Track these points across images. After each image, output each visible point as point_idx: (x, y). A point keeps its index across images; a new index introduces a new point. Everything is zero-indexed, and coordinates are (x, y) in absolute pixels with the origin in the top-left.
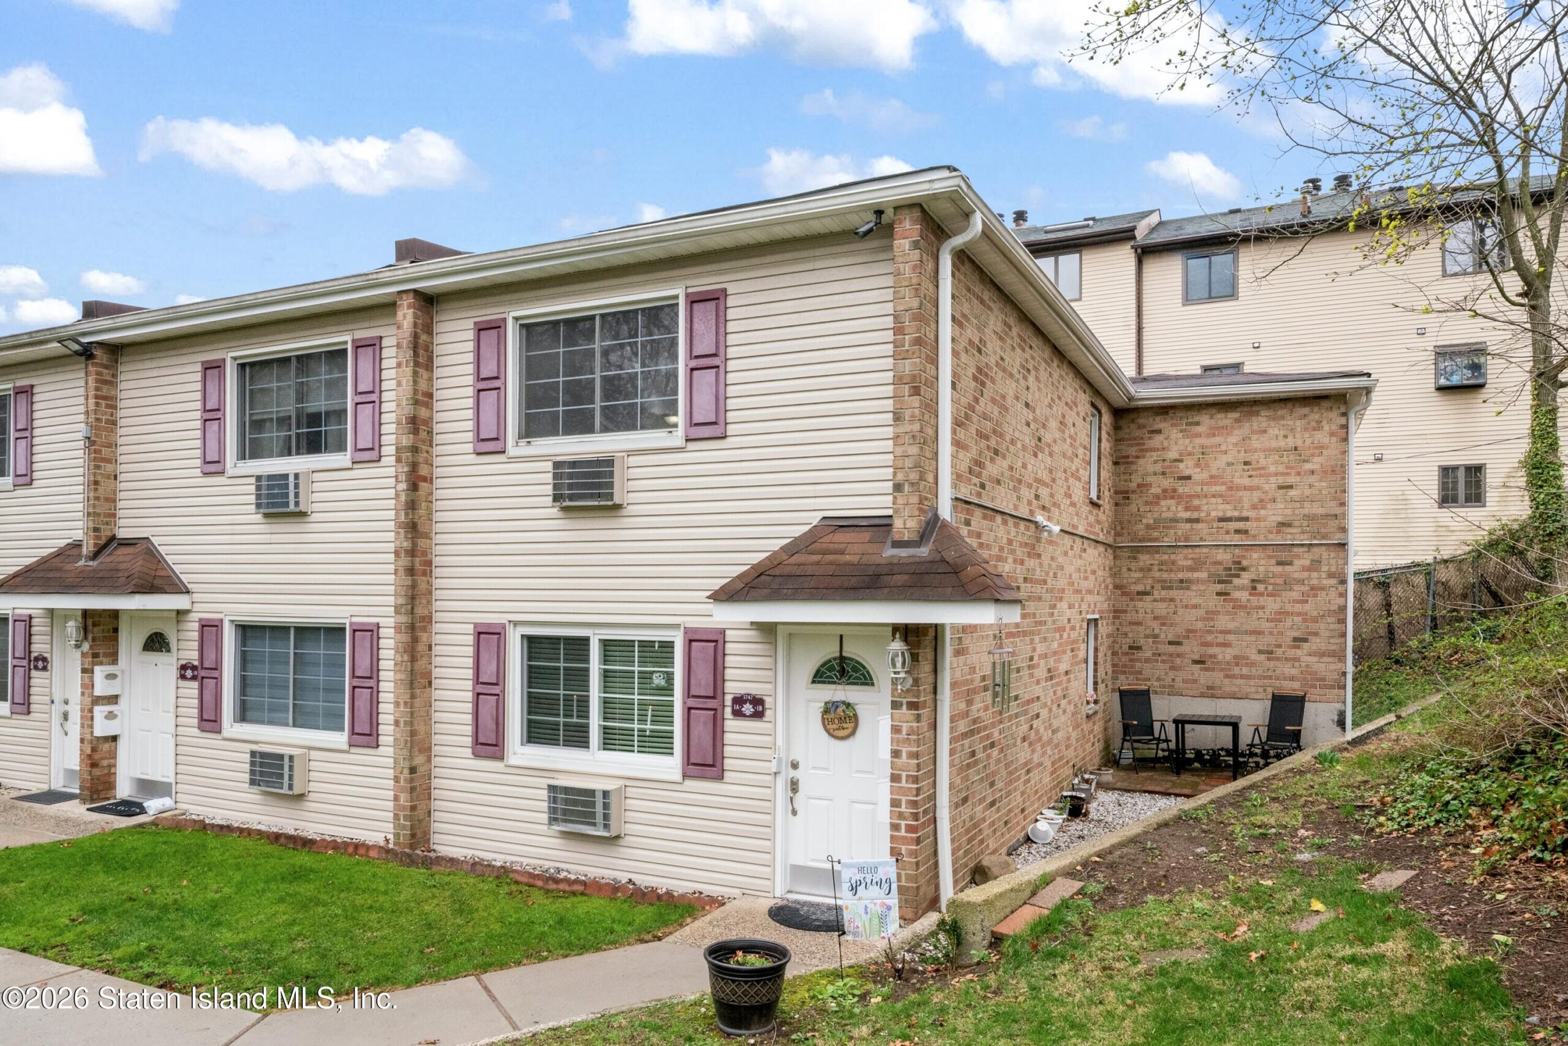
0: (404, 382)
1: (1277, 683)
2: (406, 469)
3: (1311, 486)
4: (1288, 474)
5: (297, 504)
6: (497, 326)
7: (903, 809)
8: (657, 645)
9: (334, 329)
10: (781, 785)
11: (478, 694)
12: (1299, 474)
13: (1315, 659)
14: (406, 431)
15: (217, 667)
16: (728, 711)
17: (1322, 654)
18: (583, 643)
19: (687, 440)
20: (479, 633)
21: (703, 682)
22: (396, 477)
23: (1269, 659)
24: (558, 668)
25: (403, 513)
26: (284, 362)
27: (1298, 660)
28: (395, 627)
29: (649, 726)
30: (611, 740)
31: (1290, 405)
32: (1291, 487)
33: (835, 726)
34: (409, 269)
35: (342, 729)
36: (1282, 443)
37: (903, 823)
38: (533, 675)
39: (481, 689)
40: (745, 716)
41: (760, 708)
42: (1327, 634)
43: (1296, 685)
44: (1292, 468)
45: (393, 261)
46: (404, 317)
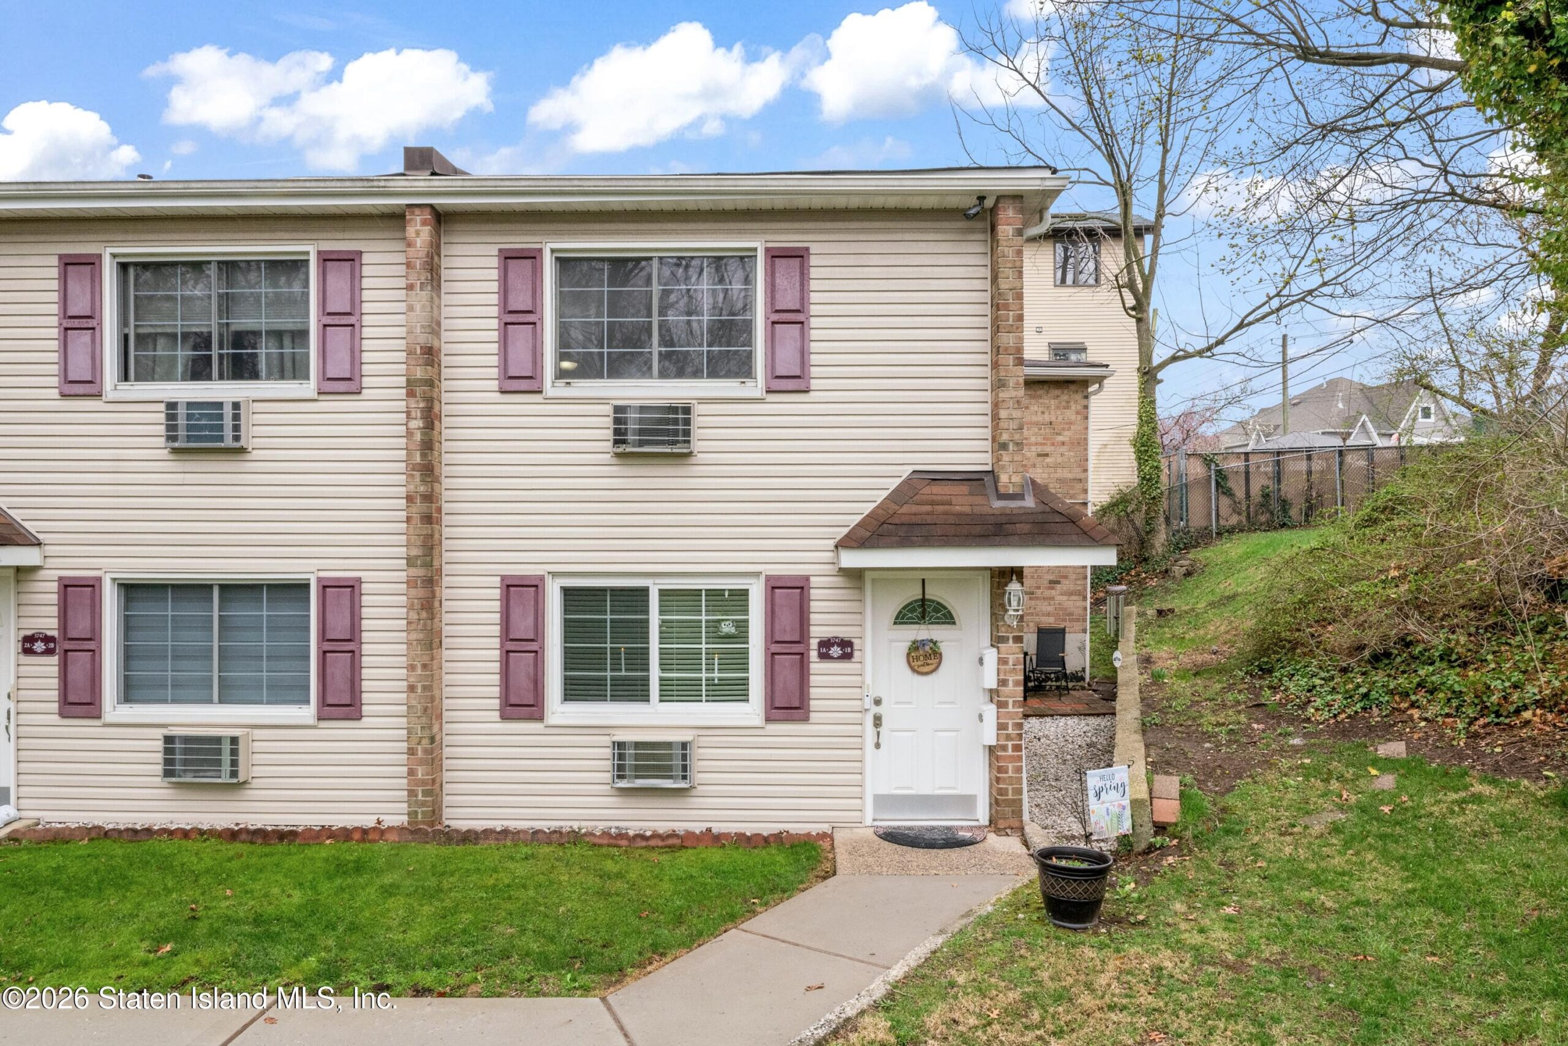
0: (418, 307)
1: (1037, 619)
2: (422, 405)
3: (1062, 455)
4: (1044, 444)
5: (237, 438)
6: (533, 257)
7: (1010, 731)
8: (727, 593)
9: (286, 235)
10: (869, 721)
11: (508, 652)
12: (1053, 444)
13: (1065, 598)
14: (421, 362)
15: (95, 636)
16: (814, 655)
17: (1071, 594)
18: (642, 593)
19: (767, 392)
20: (508, 586)
21: (788, 628)
22: (408, 413)
23: (1031, 599)
24: (605, 621)
25: (418, 454)
26: (197, 266)
27: (1053, 598)
28: (408, 582)
29: (716, 675)
30: (671, 692)
31: (1046, 387)
32: (1047, 455)
33: (920, 663)
34: (421, 181)
35: (308, 702)
36: (1040, 418)
37: (1010, 744)
38: (571, 629)
39: (511, 646)
40: (832, 658)
41: (849, 650)
42: (1074, 576)
43: (1051, 620)
44: (1047, 439)
45: (402, 170)
46: (418, 233)
